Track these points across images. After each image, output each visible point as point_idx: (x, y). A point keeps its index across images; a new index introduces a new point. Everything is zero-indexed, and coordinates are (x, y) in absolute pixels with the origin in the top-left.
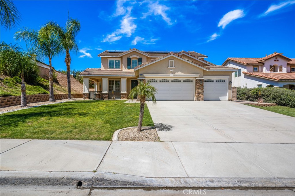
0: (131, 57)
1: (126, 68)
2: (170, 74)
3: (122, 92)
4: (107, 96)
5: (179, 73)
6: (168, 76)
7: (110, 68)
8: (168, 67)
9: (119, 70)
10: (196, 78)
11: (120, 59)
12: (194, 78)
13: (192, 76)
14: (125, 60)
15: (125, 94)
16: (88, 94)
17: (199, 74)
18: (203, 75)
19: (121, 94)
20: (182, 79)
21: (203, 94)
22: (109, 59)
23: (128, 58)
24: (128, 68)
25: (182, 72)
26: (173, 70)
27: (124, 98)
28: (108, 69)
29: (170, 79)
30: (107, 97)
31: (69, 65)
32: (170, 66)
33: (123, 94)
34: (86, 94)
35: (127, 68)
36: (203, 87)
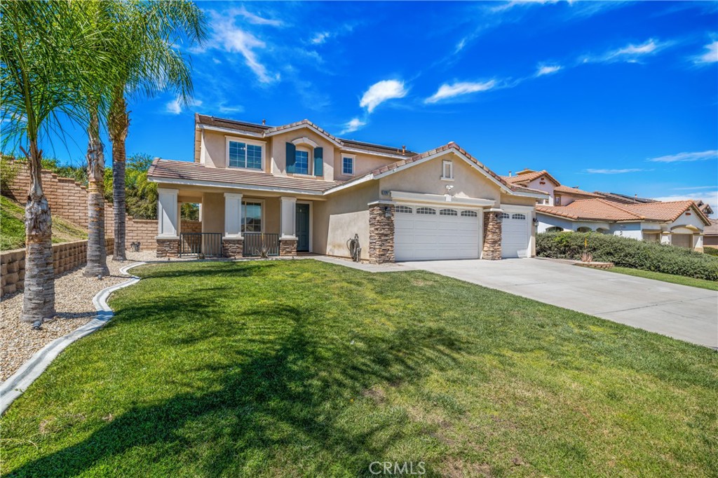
0: (295, 142)
1: (282, 171)
2: (445, 195)
3: (284, 237)
4: (241, 246)
5: (461, 196)
6: (441, 199)
7: (231, 165)
8: (442, 179)
9: (262, 175)
10: (485, 208)
11: (262, 145)
12: (481, 209)
13: (477, 203)
14: (279, 149)
15: (291, 242)
16: (174, 241)
17: (493, 199)
18: (501, 203)
19: (280, 241)
20: (459, 209)
21: (500, 245)
22: (229, 139)
23: (287, 143)
24: (288, 172)
25: (466, 193)
26: (452, 187)
27: (290, 252)
28: (227, 169)
29: (438, 207)
30: (238, 250)
31: (123, 138)
32: (444, 176)
33: (286, 242)
34: (170, 241)
35: (285, 171)
36: (500, 228)
